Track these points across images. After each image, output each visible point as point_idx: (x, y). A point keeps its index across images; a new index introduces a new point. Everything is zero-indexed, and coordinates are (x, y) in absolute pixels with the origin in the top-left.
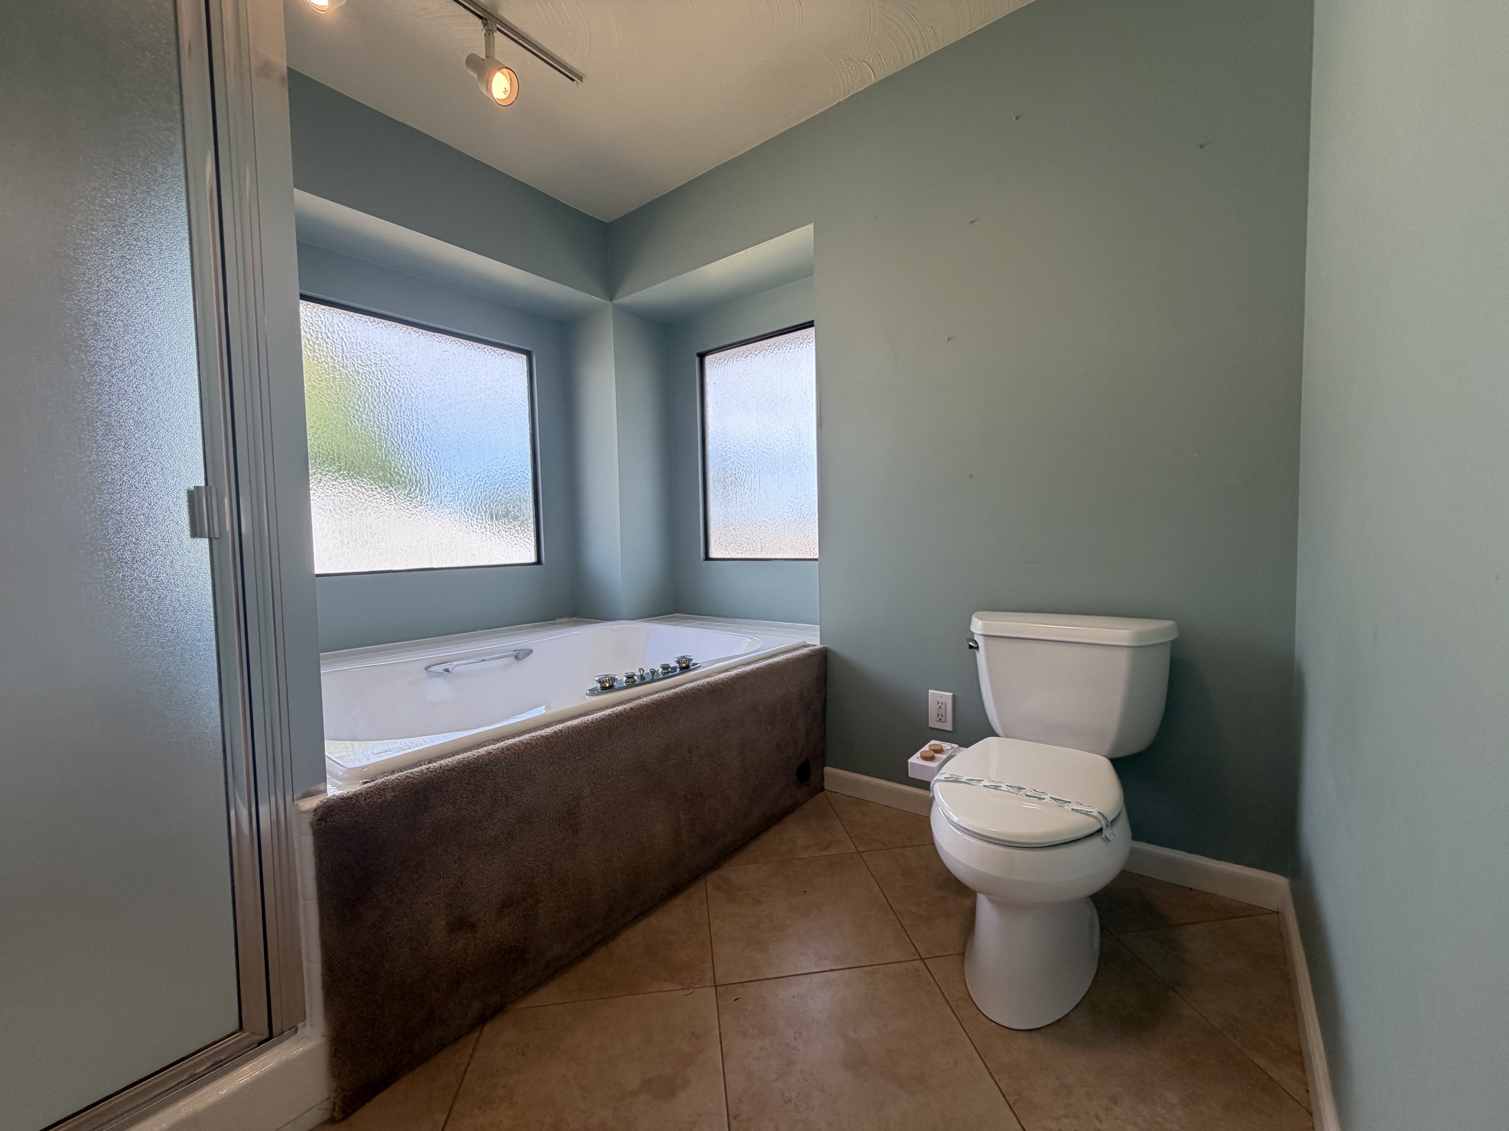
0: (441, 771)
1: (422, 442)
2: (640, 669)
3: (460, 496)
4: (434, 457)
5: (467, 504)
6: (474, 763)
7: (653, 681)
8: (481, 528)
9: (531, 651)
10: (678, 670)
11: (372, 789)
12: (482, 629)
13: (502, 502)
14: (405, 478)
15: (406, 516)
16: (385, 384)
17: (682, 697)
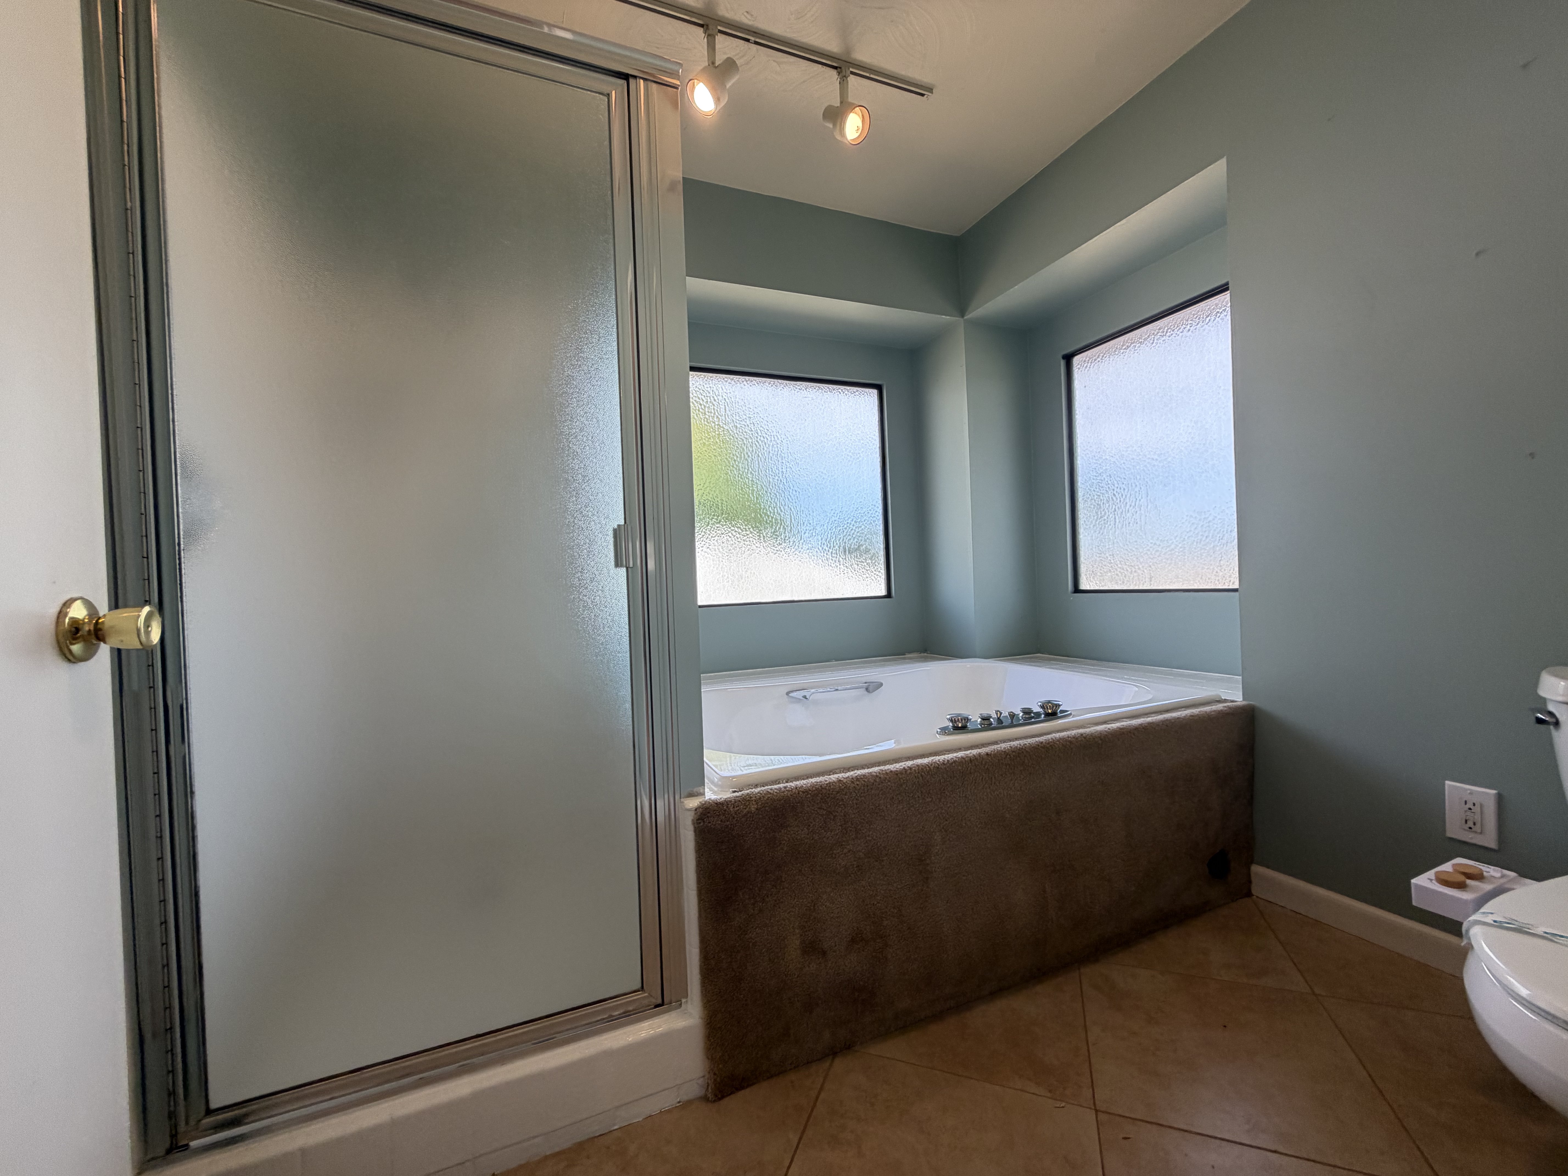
0: (797, 792)
1: (785, 484)
2: (997, 712)
3: (817, 532)
4: (796, 497)
5: (823, 539)
6: (826, 789)
7: (1012, 726)
8: (835, 562)
9: (881, 685)
10: (1043, 716)
11: (739, 799)
12: (836, 660)
13: (854, 536)
14: (772, 518)
15: (772, 552)
16: (756, 435)
17: (1047, 748)
